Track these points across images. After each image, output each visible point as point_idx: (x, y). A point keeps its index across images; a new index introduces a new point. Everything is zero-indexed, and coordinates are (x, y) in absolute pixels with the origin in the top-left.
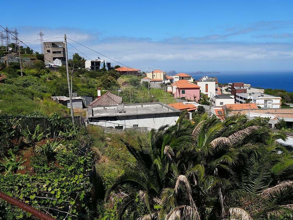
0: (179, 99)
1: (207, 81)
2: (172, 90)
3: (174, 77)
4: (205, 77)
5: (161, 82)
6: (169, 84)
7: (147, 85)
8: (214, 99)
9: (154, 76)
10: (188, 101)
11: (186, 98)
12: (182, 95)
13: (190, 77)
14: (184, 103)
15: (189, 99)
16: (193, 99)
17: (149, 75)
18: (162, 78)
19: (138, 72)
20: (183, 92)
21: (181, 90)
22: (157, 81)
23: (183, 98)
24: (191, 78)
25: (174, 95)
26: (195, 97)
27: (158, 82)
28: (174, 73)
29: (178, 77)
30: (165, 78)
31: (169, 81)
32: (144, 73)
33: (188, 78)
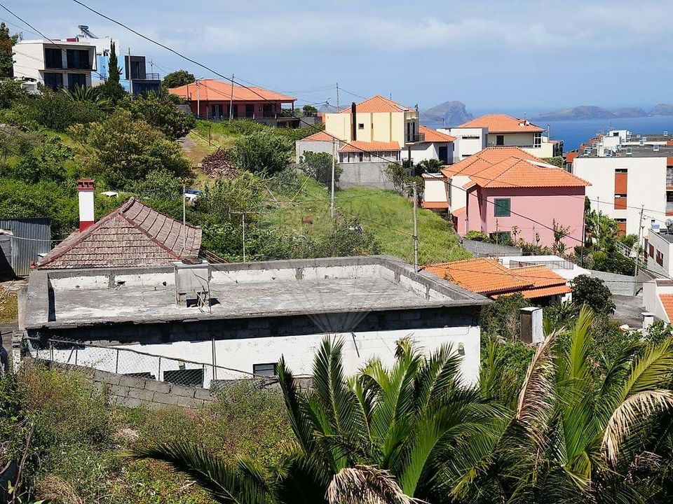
0: (479, 239)
1: (621, 152)
2: (445, 199)
3: (455, 132)
4: (616, 134)
5: (393, 159)
6: (432, 167)
7: (324, 171)
8: (659, 244)
9: (362, 126)
10: (527, 251)
11: (515, 238)
12: (494, 224)
13: (539, 134)
14: (506, 260)
15: (529, 240)
16: (548, 241)
17: (337, 125)
18: (399, 138)
19: (284, 106)
20: (503, 210)
21: (491, 199)
22: (375, 154)
23: (501, 239)
24: (544, 139)
25: (455, 219)
26: (558, 236)
27: (376, 159)
28: (457, 115)
29: (479, 132)
30: (414, 137)
31: (430, 154)
32: (309, 111)
33: (526, 140)
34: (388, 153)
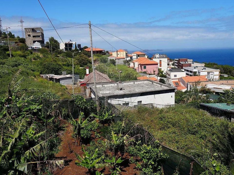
0: (142, 73)
1: (160, 58)
2: (133, 66)
3: (132, 55)
4: (157, 55)
5: (124, 60)
6: (130, 61)
7: (113, 62)
8: (169, 72)
9: (118, 54)
10: (150, 75)
11: (147, 72)
12: (144, 70)
13: (145, 55)
14: (147, 76)
15: (150, 73)
16: (153, 73)
17: (114, 54)
18: (125, 56)
19: (103, 51)
20: (145, 68)
21: (143, 66)
22: (121, 59)
23: (145, 73)
25: (136, 69)
26: (154, 72)
27: (121, 60)
28: (132, 52)
29: (136, 55)
30: (127, 56)
31: (129, 59)
32: (107, 52)
33: (143, 56)
34: (123, 59)
